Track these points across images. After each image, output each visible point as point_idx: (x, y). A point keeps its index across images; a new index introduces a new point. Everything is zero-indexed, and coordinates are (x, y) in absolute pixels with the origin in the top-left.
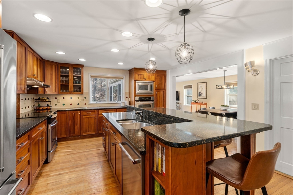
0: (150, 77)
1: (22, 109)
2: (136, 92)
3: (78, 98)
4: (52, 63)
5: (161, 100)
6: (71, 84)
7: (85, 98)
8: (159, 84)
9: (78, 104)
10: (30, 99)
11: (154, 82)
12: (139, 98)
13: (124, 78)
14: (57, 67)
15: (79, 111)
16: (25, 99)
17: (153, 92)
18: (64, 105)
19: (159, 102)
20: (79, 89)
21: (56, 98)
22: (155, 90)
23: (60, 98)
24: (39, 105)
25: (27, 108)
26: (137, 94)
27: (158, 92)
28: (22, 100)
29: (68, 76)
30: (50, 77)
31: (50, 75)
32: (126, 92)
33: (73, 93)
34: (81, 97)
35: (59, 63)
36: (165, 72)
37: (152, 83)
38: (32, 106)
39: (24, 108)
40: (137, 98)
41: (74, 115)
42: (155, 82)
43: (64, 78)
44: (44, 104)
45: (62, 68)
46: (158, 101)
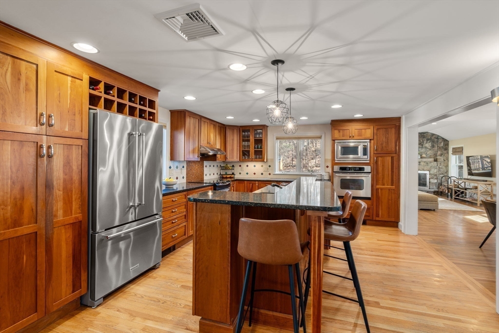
0: (363, 133)
1: (206, 175)
2: (336, 159)
3: (262, 166)
4: (233, 127)
5: (386, 173)
6: (252, 150)
7: (270, 166)
8: (382, 144)
9: (262, 174)
10: (216, 166)
11: (370, 140)
12: (342, 169)
13: (323, 137)
14: (238, 131)
15: (257, 182)
16: (210, 166)
17: (369, 159)
18: (247, 174)
19: (383, 175)
20: (259, 155)
21: (240, 166)
22: (372, 153)
23: (244, 165)
24: (226, 173)
25: (212, 175)
26: (336, 162)
27: (380, 159)
28: (206, 166)
29: (249, 141)
30: (231, 143)
31: (231, 141)
32: (326, 158)
33: (254, 160)
34: (265, 166)
35: (240, 126)
36: (399, 119)
37: (366, 142)
38: (219, 174)
39: (208, 175)
40: (336, 168)
41: (252, 186)
42: (373, 139)
43: (246, 143)
44: (230, 172)
45: (244, 131)
46: (380, 175)
